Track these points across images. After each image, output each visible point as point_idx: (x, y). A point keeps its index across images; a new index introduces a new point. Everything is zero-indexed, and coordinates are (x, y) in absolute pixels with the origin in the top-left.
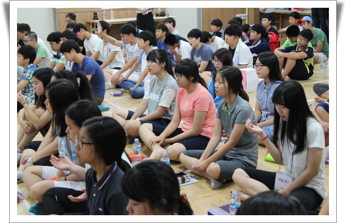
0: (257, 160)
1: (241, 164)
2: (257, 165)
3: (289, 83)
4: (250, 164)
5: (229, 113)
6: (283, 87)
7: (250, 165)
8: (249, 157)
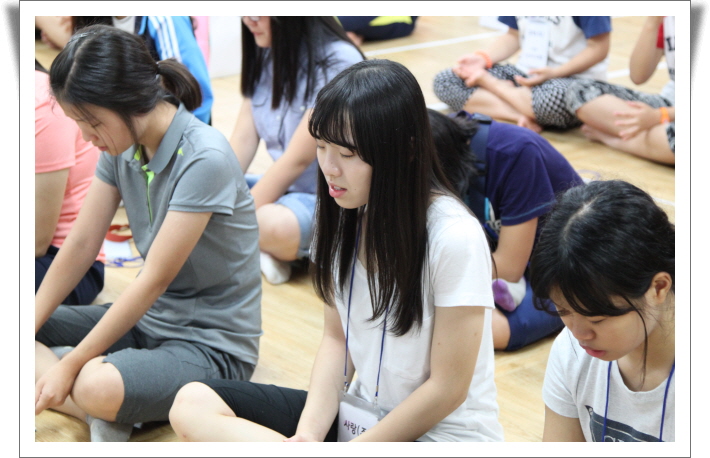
0: (257, 339)
1: (199, 359)
2: (256, 359)
3: (375, 69)
4: (232, 357)
5: (151, 176)
6: (351, 80)
7: (234, 359)
8: (230, 331)
